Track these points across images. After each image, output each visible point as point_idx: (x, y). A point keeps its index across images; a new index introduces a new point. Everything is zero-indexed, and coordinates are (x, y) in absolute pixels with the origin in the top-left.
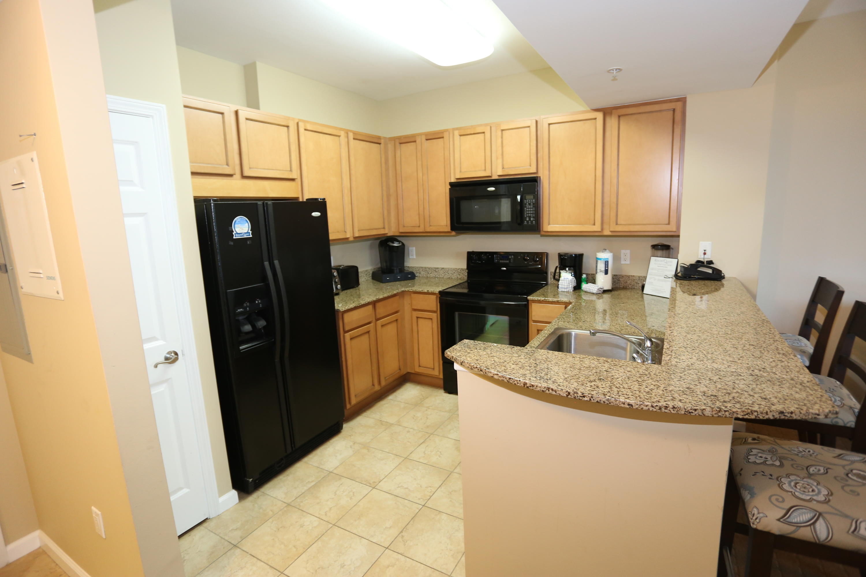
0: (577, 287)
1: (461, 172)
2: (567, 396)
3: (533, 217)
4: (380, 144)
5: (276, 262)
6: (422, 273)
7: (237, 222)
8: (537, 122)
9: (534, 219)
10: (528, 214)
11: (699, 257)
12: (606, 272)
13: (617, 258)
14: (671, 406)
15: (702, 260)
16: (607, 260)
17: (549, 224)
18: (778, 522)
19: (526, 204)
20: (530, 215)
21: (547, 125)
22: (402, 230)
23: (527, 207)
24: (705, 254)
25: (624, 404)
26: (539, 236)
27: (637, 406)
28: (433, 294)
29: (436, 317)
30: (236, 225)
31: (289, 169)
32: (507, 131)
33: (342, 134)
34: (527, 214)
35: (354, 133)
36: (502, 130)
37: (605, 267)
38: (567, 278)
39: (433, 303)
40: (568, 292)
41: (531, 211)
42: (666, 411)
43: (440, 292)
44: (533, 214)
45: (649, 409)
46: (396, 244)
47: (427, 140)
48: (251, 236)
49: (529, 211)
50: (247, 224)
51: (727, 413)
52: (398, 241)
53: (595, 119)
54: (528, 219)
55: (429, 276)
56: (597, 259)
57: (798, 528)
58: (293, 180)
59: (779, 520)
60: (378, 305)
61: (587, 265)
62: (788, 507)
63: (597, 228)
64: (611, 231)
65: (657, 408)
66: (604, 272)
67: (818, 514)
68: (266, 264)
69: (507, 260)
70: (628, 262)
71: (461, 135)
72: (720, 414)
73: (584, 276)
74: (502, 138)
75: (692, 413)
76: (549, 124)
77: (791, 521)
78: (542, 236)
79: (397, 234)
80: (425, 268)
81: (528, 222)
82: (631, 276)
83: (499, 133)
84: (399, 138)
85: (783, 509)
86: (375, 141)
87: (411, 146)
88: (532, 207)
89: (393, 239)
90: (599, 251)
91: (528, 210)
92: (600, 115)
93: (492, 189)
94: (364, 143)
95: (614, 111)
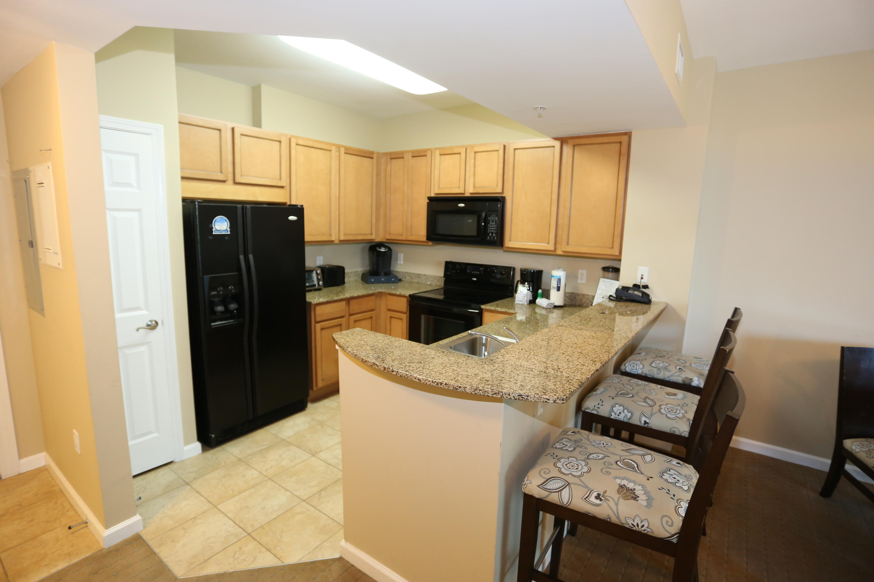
0: (532, 302)
1: (439, 187)
3: (495, 233)
4: (372, 158)
5: (251, 257)
6: (407, 277)
7: (217, 221)
8: (505, 146)
9: (496, 235)
10: (491, 230)
11: (637, 281)
12: (558, 289)
13: (570, 277)
14: (444, 383)
15: (639, 284)
16: (559, 278)
17: (510, 240)
18: (538, 488)
19: (489, 221)
20: (492, 231)
21: (513, 150)
22: (388, 237)
23: (491, 224)
24: (642, 278)
25: (416, 378)
26: (502, 251)
27: (423, 381)
28: (404, 296)
29: (405, 317)
30: (216, 224)
31: (279, 178)
32: (479, 153)
33: (333, 148)
34: (490, 230)
35: (346, 148)
36: (476, 152)
37: (558, 284)
38: (524, 292)
39: (403, 305)
40: (523, 305)
41: (493, 227)
42: (441, 386)
43: (410, 296)
44: (495, 230)
45: (431, 384)
46: (383, 250)
47: (413, 157)
48: (229, 233)
50: (226, 223)
51: (481, 392)
52: (385, 247)
53: (554, 146)
54: (490, 235)
55: (412, 281)
56: (552, 276)
57: (550, 493)
58: (282, 187)
59: (538, 486)
60: (352, 302)
61: (544, 281)
63: (551, 247)
64: (564, 252)
65: (436, 383)
66: (556, 288)
67: (567, 483)
68: (242, 257)
69: (478, 272)
70: (584, 281)
71: (441, 155)
72: (476, 392)
73: (540, 291)
74: (475, 159)
75: (458, 389)
76: (515, 149)
77: (547, 488)
78: (505, 251)
79: (384, 240)
80: (410, 273)
81: (490, 237)
82: (586, 295)
83: (473, 155)
84: (390, 154)
85: (544, 478)
86: (368, 155)
87: (399, 162)
88: (494, 224)
89: (381, 244)
90: (554, 269)
91: (491, 226)
92: (557, 144)
93: (462, 205)
94: (356, 157)
95: (570, 141)
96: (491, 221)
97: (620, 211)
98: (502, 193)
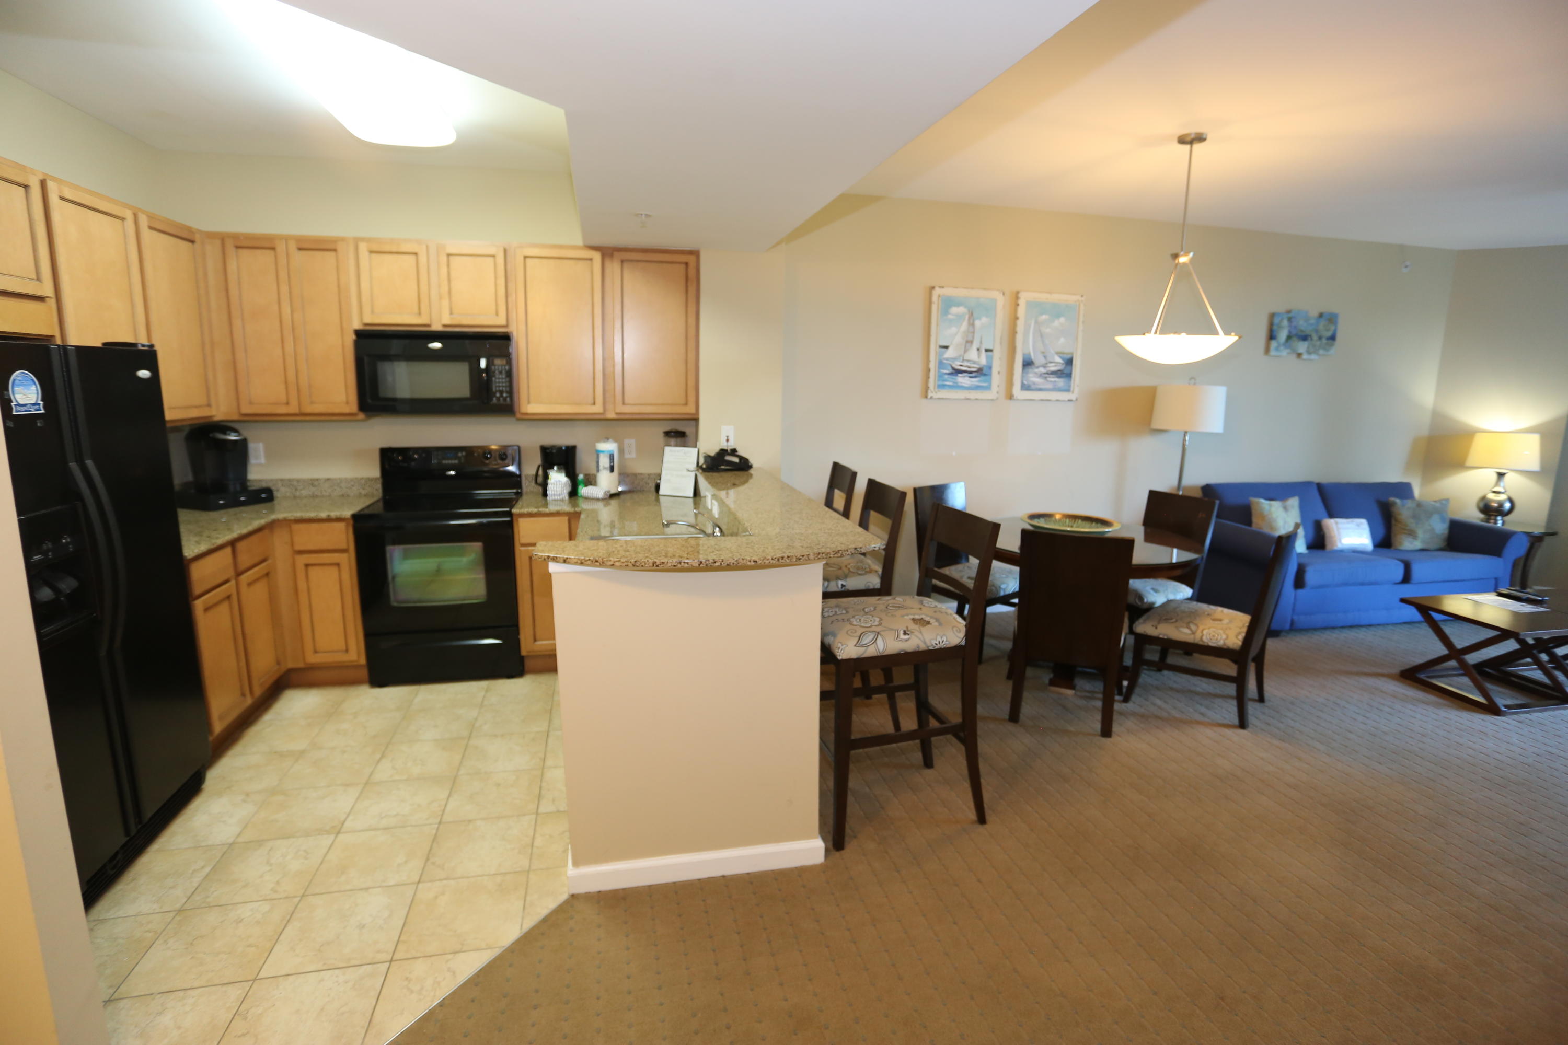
0: (573, 493)
1: (372, 312)
2: (699, 565)
3: (507, 392)
4: (192, 242)
5: (89, 463)
6: (283, 489)
7: (17, 382)
8: (505, 251)
9: (508, 395)
10: (499, 386)
11: (722, 444)
12: (612, 469)
13: (621, 451)
14: (786, 556)
15: (726, 448)
16: (611, 452)
17: (529, 402)
19: (494, 372)
20: (501, 388)
21: (522, 258)
22: (246, 409)
23: (497, 376)
24: (729, 439)
25: (750, 561)
26: (512, 419)
27: (760, 562)
28: (339, 520)
30: (16, 389)
31: (34, 277)
32: (456, 257)
33: (128, 215)
35: (151, 217)
36: (448, 255)
37: (611, 463)
38: (560, 481)
39: (343, 536)
40: (562, 500)
41: (503, 382)
42: (783, 561)
43: (356, 518)
44: (506, 387)
45: (770, 562)
46: (233, 437)
47: (300, 249)
48: (43, 411)
49: (499, 382)
50: (34, 388)
51: (824, 555)
52: (235, 431)
53: (591, 259)
54: (498, 395)
55: (298, 494)
56: (598, 453)
57: (867, 648)
58: (41, 299)
59: (855, 646)
60: (241, 546)
61: (584, 461)
62: (859, 635)
63: (597, 409)
64: (617, 414)
65: (776, 559)
66: (609, 469)
67: (877, 633)
68: (73, 465)
69: (455, 459)
70: (633, 455)
71: (371, 252)
72: (819, 557)
73: (581, 477)
74: (448, 266)
75: (801, 559)
76: (525, 257)
78: (519, 419)
79: (235, 417)
80: (290, 480)
81: (498, 399)
82: (639, 474)
83: (444, 258)
84: (235, 237)
85: (857, 637)
86: (187, 236)
87: (266, 255)
88: (504, 376)
89: (223, 427)
90: (599, 441)
91: (497, 380)
92: (597, 256)
93: (437, 345)
94: (171, 239)
95: (615, 253)
96: (497, 372)
97: (691, 356)
98: (506, 326)
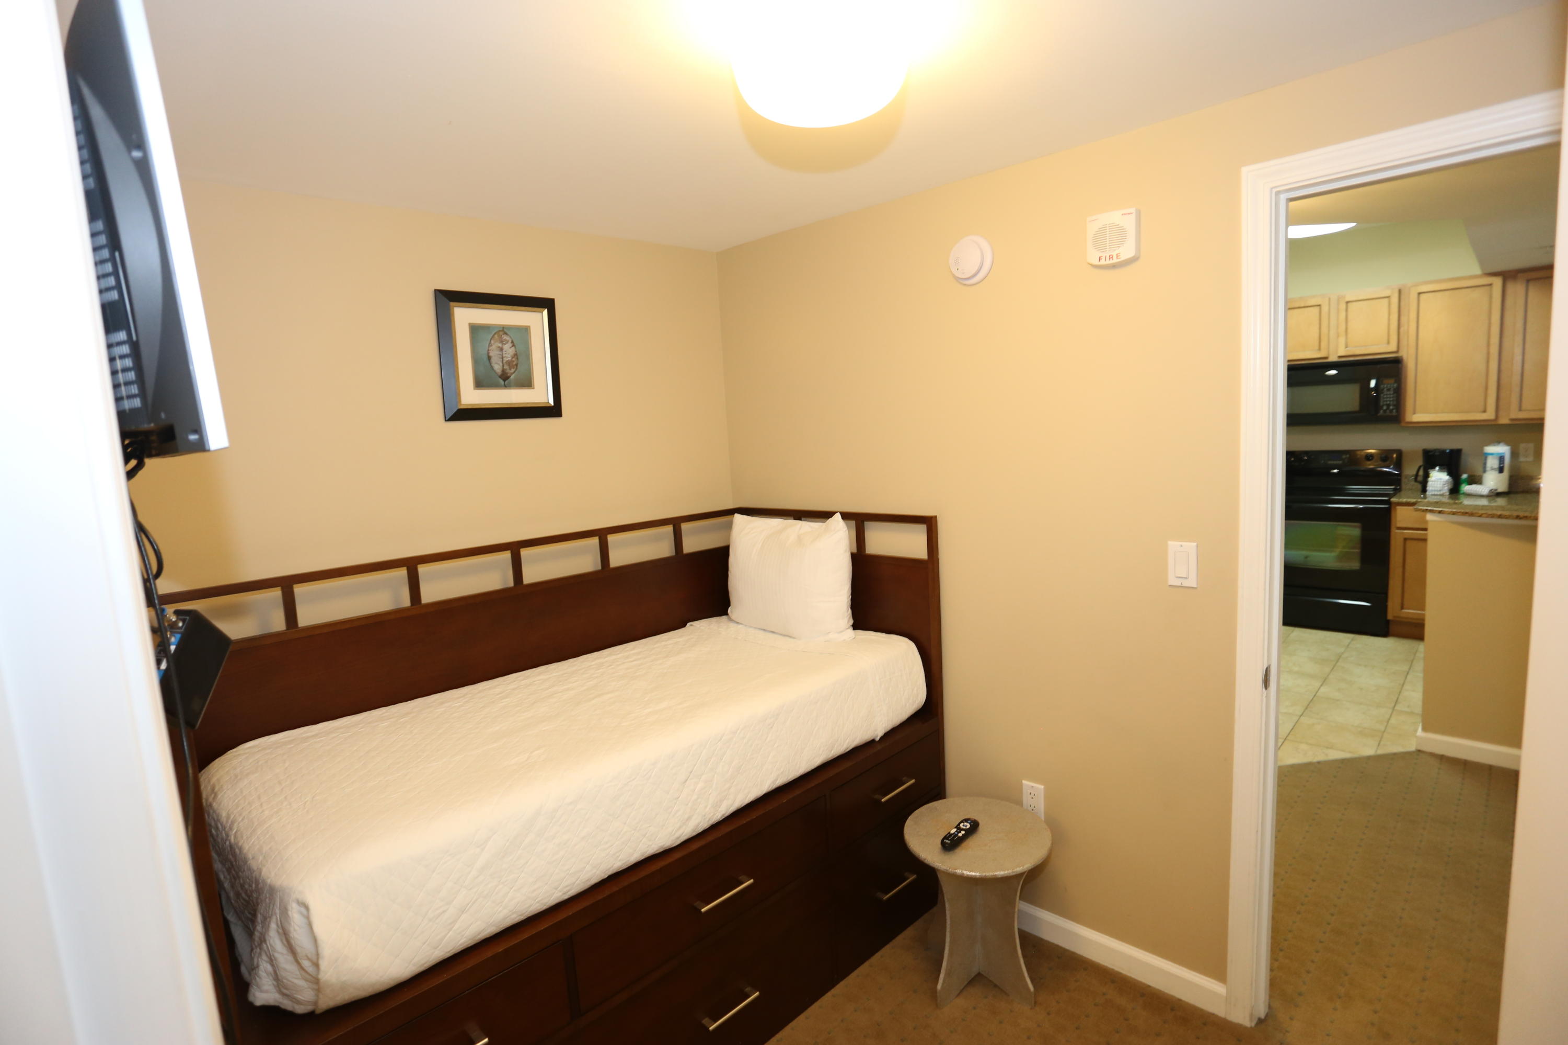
0: (1455, 490)
3: (1394, 405)
8: (1400, 291)
9: (1395, 408)
10: (1387, 401)
12: (1501, 470)
13: (1514, 454)
16: (1502, 455)
17: (1414, 413)
19: (1383, 389)
20: (1389, 403)
21: (1416, 295)
23: (1385, 393)
26: (1397, 428)
32: (1354, 303)
34: (1384, 401)
36: (1347, 302)
37: (1500, 464)
38: (1441, 479)
40: (1443, 494)
41: (1390, 398)
44: (1393, 401)
49: (1387, 398)
53: (1490, 285)
56: (1486, 456)
61: (1469, 460)
63: (1490, 415)
64: (1509, 420)
66: (1498, 469)
69: (1340, 460)
73: (1465, 476)
74: (1347, 310)
76: (1419, 293)
78: (1403, 428)
81: (1385, 411)
83: (1343, 306)
88: (1392, 393)
90: (1488, 444)
91: (1385, 396)
92: (1497, 282)
93: (1333, 372)
95: (1516, 275)
96: (1385, 389)
98: (1397, 352)
